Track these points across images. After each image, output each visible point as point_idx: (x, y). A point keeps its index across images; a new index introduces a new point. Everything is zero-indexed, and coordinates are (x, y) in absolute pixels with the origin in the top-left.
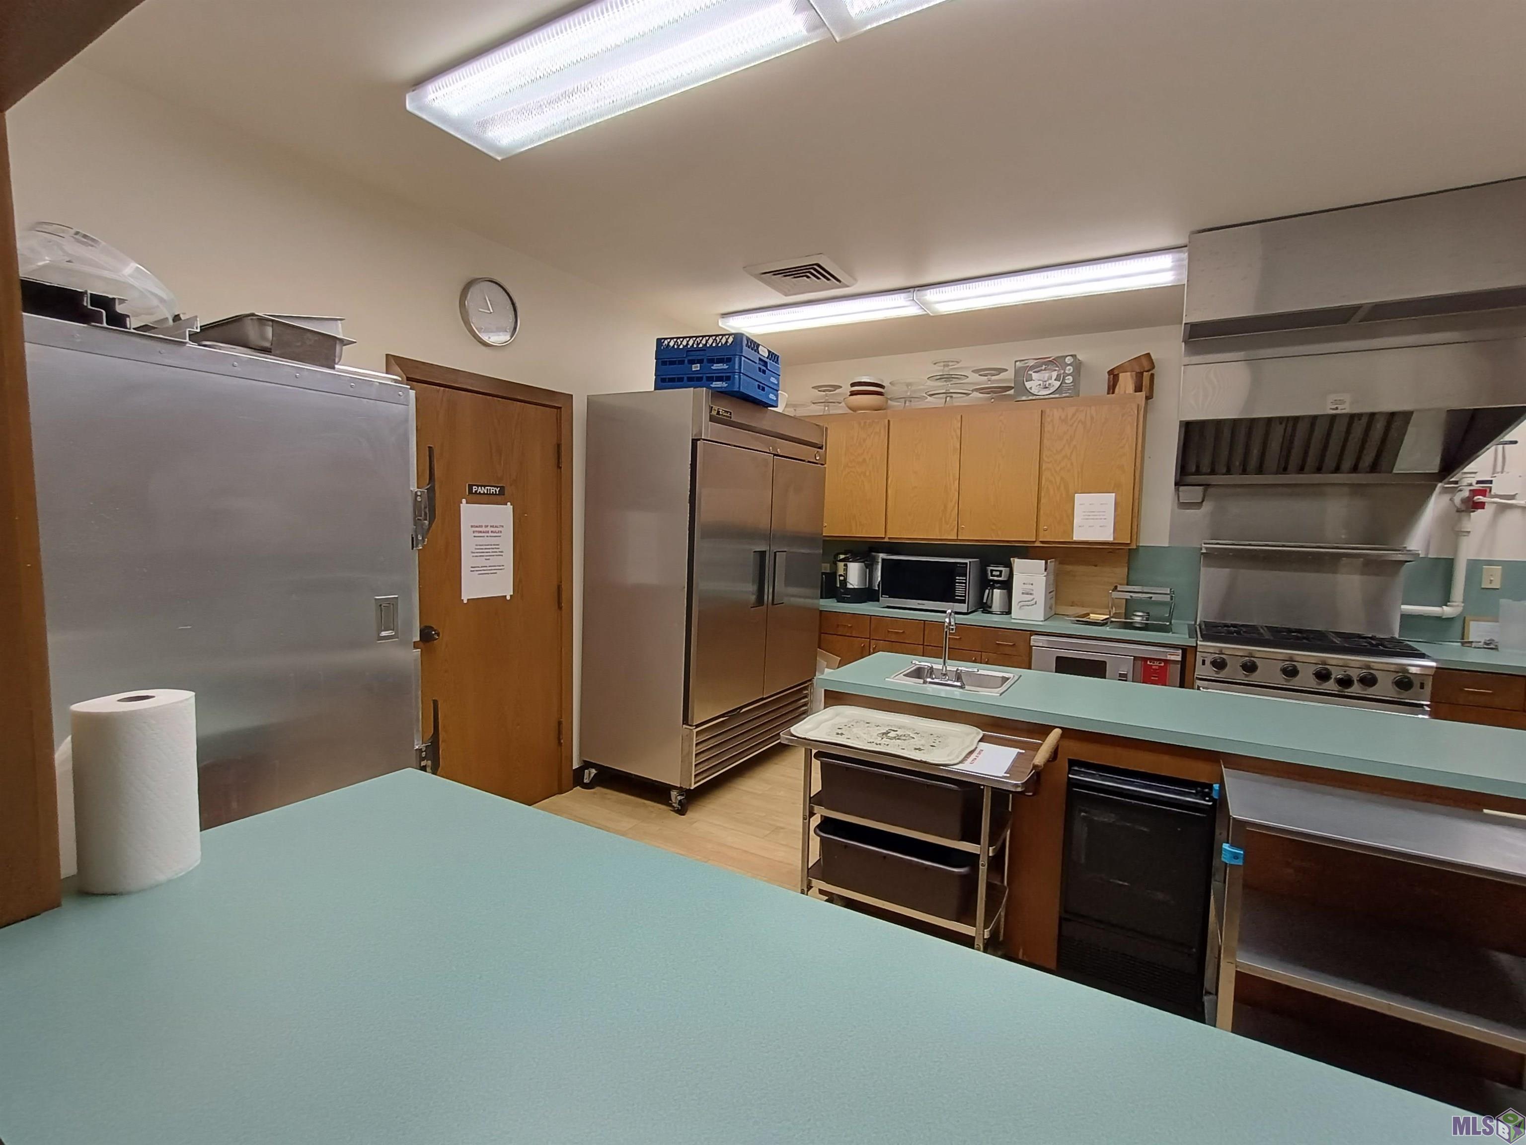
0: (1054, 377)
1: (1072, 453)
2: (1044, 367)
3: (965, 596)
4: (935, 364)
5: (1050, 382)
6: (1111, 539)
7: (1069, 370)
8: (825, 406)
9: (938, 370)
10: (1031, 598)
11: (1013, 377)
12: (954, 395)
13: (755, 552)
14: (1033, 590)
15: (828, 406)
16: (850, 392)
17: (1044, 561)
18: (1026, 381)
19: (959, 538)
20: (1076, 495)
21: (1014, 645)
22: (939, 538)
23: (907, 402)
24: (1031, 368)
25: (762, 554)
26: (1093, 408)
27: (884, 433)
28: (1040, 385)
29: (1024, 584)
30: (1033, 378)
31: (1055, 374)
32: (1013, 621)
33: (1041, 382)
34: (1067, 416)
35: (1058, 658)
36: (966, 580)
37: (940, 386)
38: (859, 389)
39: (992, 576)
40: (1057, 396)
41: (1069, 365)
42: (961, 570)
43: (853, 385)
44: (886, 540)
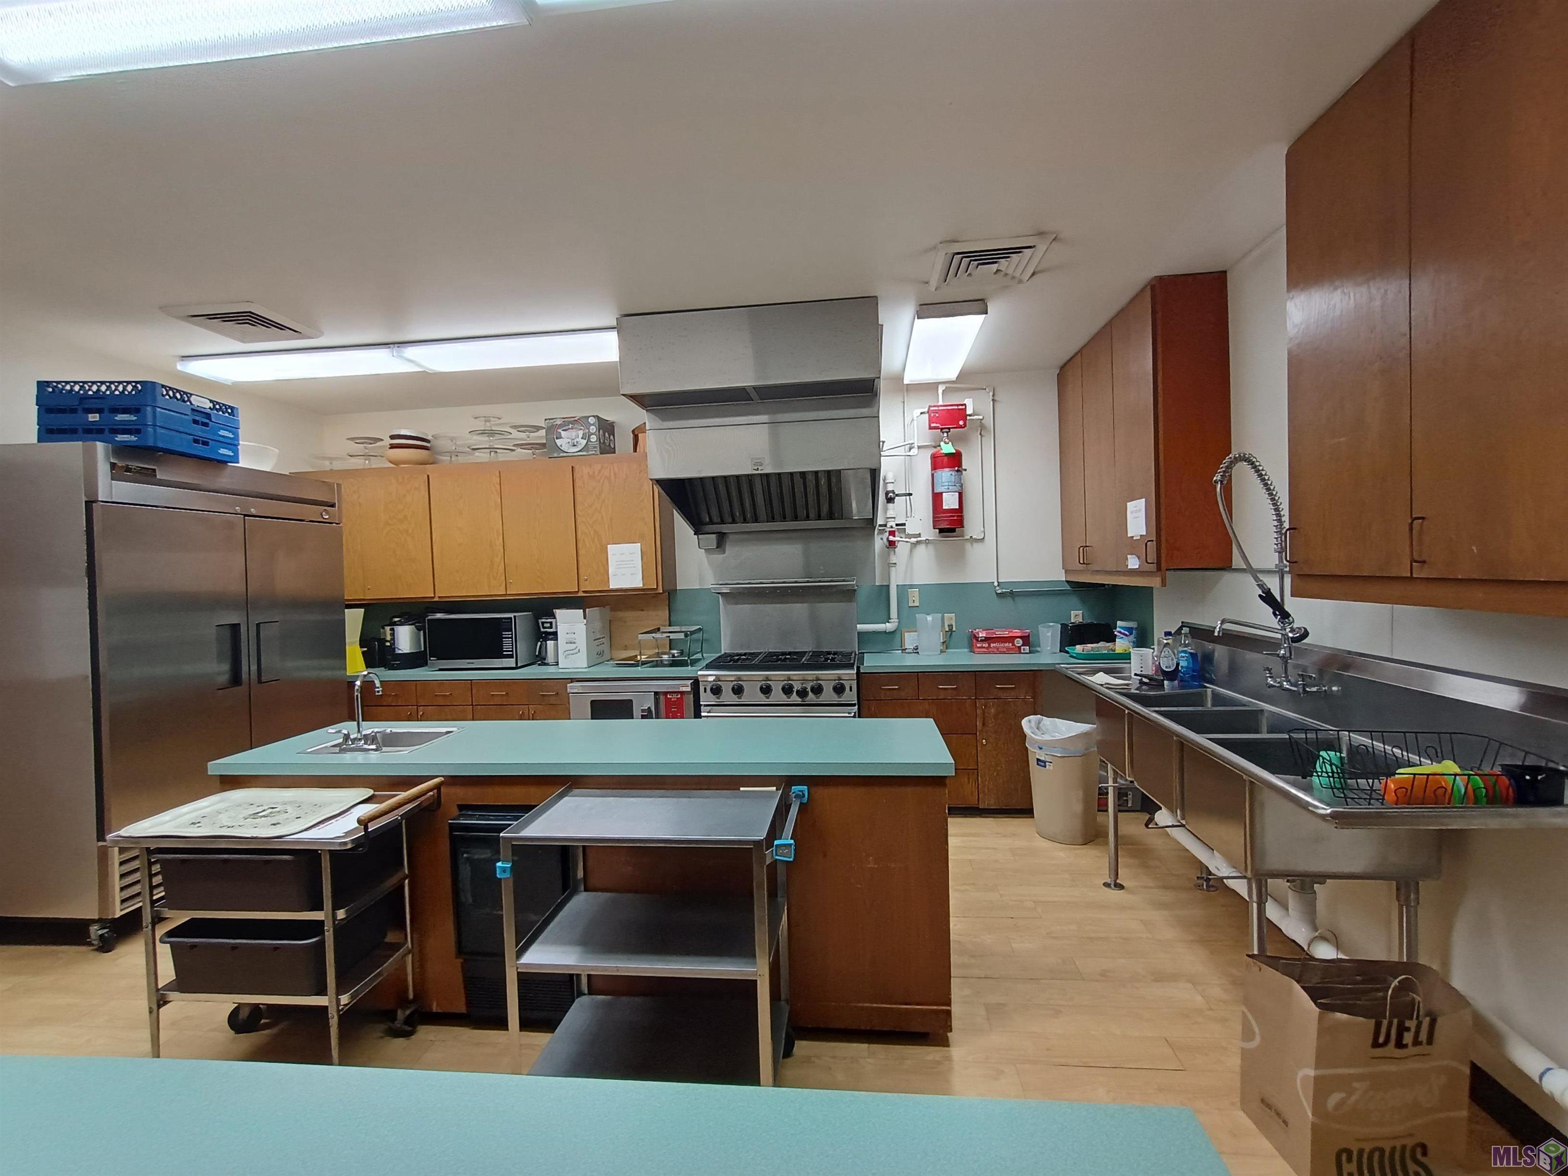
0: (581, 436)
1: (601, 507)
2: (571, 426)
3: (512, 651)
4: (475, 418)
5: (577, 440)
6: (640, 585)
7: (593, 429)
8: (366, 460)
9: (480, 425)
10: (575, 647)
11: (545, 435)
12: (498, 450)
13: (217, 626)
14: (575, 639)
15: (369, 460)
16: (390, 445)
17: (582, 610)
18: (557, 439)
19: (508, 593)
20: (609, 546)
21: (557, 693)
22: (488, 594)
23: (453, 457)
24: (560, 426)
25: (235, 628)
26: (615, 465)
27: (424, 488)
28: (569, 443)
29: (567, 633)
30: (563, 436)
31: (581, 433)
32: (561, 671)
33: (569, 440)
34: (594, 472)
35: (592, 702)
36: (512, 634)
37: (482, 441)
38: (399, 442)
39: (544, 628)
40: (585, 453)
41: (592, 425)
42: (506, 625)
43: (392, 437)
44: (436, 599)
